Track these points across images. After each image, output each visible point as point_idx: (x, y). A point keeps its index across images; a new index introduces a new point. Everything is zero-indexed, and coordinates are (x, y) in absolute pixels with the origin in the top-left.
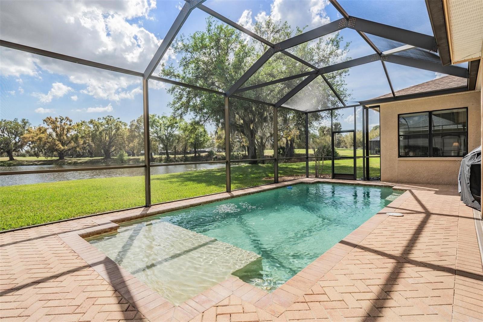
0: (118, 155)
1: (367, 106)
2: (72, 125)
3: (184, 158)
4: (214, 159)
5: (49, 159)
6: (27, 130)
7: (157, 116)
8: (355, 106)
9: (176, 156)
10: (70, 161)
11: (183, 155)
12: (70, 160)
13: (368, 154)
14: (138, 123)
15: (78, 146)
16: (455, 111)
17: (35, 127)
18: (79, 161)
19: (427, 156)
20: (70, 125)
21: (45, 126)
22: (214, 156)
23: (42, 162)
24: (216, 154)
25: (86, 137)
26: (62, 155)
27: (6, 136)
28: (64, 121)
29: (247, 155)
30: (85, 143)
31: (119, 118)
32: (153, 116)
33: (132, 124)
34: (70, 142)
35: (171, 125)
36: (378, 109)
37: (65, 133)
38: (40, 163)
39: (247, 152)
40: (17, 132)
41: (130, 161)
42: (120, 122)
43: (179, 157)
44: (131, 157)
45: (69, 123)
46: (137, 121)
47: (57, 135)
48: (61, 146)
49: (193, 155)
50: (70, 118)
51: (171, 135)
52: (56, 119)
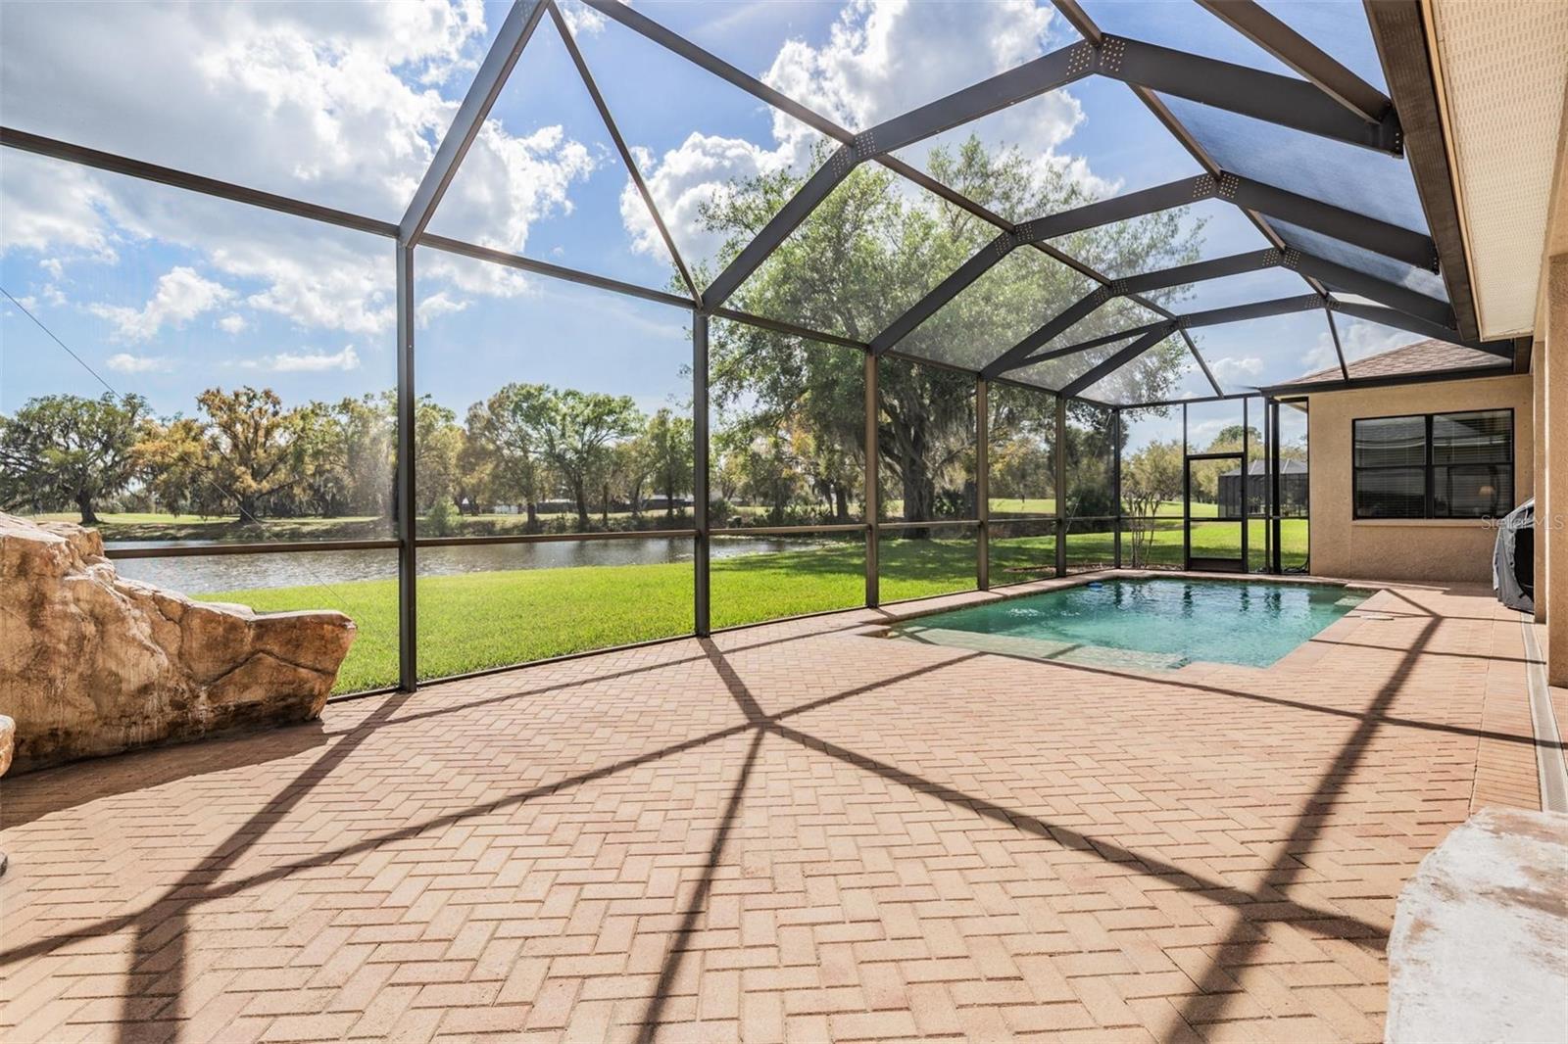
0: (431, 511)
1: (1278, 398)
2: (281, 415)
3: (635, 523)
4: (732, 525)
5: (213, 520)
6: (139, 429)
7: (552, 389)
8: (1245, 396)
9: (609, 515)
10: (278, 529)
11: (630, 514)
12: (276, 525)
13: (1276, 512)
14: (493, 412)
15: (299, 483)
16: (1486, 415)
17: (163, 420)
18: (306, 529)
19: (1422, 517)
20: (275, 414)
21: (204, 417)
22: (730, 517)
23: (191, 531)
24: (735, 512)
25: (330, 454)
26: (249, 507)
27: (73, 448)
28: (256, 404)
29: (835, 514)
30: (319, 471)
31: (428, 396)
32: (541, 389)
33: (475, 416)
34: (274, 468)
35: (595, 418)
36: (1303, 404)
37: (261, 440)
38: (183, 533)
39: (835, 506)
40: (110, 436)
41: (466, 531)
42: (434, 407)
43: (616, 519)
44: (470, 519)
45: (270, 408)
46: (491, 407)
47: (235, 446)
48: (249, 480)
49: (663, 513)
50: (275, 393)
51: (593, 450)
52: (237, 395)
